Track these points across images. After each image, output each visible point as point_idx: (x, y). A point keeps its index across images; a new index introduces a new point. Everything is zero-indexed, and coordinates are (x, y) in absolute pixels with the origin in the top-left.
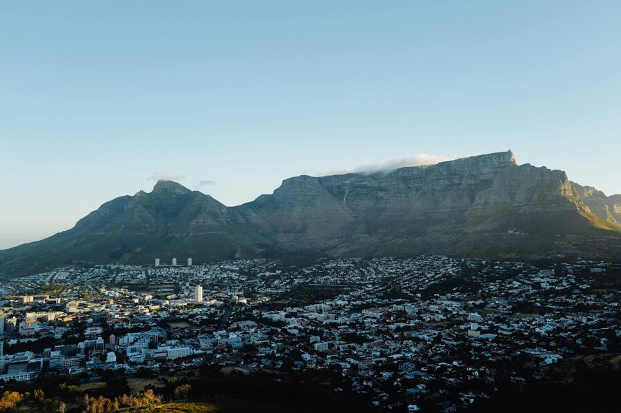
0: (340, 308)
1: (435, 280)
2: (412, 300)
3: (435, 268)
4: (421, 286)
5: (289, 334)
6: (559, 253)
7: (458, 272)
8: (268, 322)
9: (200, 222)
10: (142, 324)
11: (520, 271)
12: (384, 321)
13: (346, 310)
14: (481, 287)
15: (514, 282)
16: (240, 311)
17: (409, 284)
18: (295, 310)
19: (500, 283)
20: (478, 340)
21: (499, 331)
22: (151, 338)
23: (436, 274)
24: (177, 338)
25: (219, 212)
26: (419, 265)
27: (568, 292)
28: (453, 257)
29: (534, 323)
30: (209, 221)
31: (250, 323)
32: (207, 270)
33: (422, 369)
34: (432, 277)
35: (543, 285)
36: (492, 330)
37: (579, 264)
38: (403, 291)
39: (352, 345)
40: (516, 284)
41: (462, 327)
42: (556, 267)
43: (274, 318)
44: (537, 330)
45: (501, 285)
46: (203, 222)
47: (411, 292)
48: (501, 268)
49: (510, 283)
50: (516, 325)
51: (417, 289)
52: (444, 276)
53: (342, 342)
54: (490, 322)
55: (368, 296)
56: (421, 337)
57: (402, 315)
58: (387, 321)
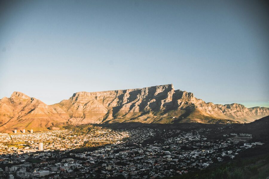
0: (109, 151)
1: (146, 138)
2: (138, 147)
3: (145, 133)
4: (141, 141)
5: (91, 163)
6: (193, 126)
7: (155, 135)
8: (79, 159)
9: (35, 112)
10: (17, 161)
11: (179, 134)
12: (131, 156)
13: (111, 152)
14: (165, 141)
15: (178, 138)
16: (63, 154)
17: (135, 140)
18: (89, 153)
19: (172, 139)
20: (172, 161)
21: (179, 158)
22: (26, 167)
23: (146, 136)
24: (38, 167)
25: (44, 108)
26: (138, 132)
27: (200, 141)
28: (152, 128)
29: (191, 154)
30: (40, 112)
31: (70, 159)
32: (41, 135)
33: (158, 173)
34: (145, 137)
35: (190, 139)
36: (176, 158)
37: (201, 130)
38: (134, 143)
39: (121, 166)
40: (179, 139)
41: (164, 157)
42: (193, 132)
43: (81, 157)
44: (193, 156)
45: (173, 140)
46: (37, 112)
47: (137, 144)
48: (172, 132)
49: (176, 139)
50: (184, 155)
51: (139, 142)
52: (149, 136)
53: (116, 166)
54: (174, 154)
55: (120, 146)
56: (149, 162)
57: (137, 153)
58: (132, 156)
